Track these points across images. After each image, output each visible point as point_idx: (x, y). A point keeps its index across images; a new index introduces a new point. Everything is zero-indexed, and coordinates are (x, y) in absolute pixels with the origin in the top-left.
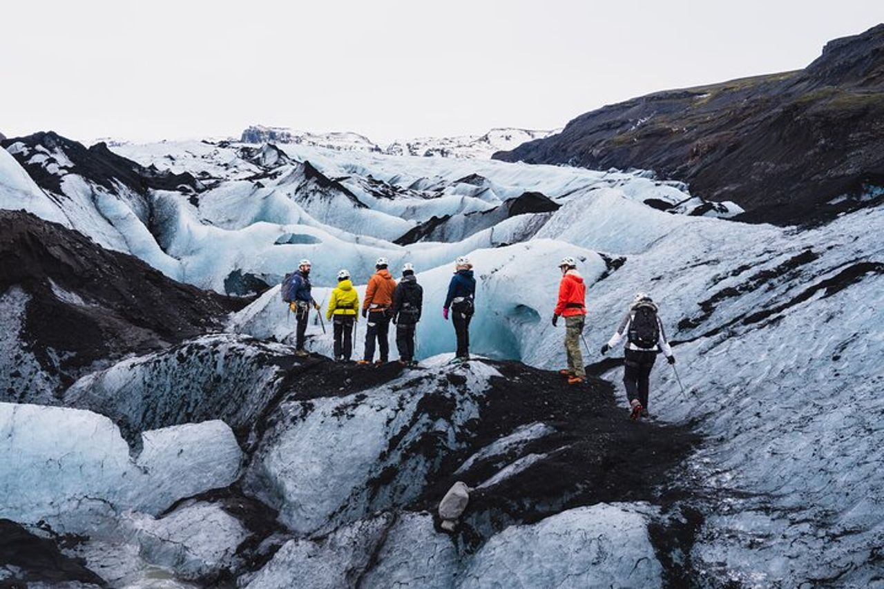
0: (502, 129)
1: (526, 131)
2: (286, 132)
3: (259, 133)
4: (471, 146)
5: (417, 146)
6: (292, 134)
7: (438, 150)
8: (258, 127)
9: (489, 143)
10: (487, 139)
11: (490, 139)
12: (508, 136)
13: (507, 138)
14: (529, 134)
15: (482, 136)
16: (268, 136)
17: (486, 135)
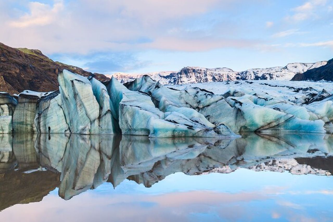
0: (293, 64)
1: (303, 64)
2: (199, 69)
3: (188, 70)
4: (281, 71)
5: (258, 72)
6: (202, 69)
7: (268, 74)
8: (187, 67)
9: (288, 69)
10: (287, 68)
11: (288, 68)
12: (296, 66)
13: (295, 67)
14: (305, 65)
15: (284, 66)
16: (192, 71)
17: (286, 66)
